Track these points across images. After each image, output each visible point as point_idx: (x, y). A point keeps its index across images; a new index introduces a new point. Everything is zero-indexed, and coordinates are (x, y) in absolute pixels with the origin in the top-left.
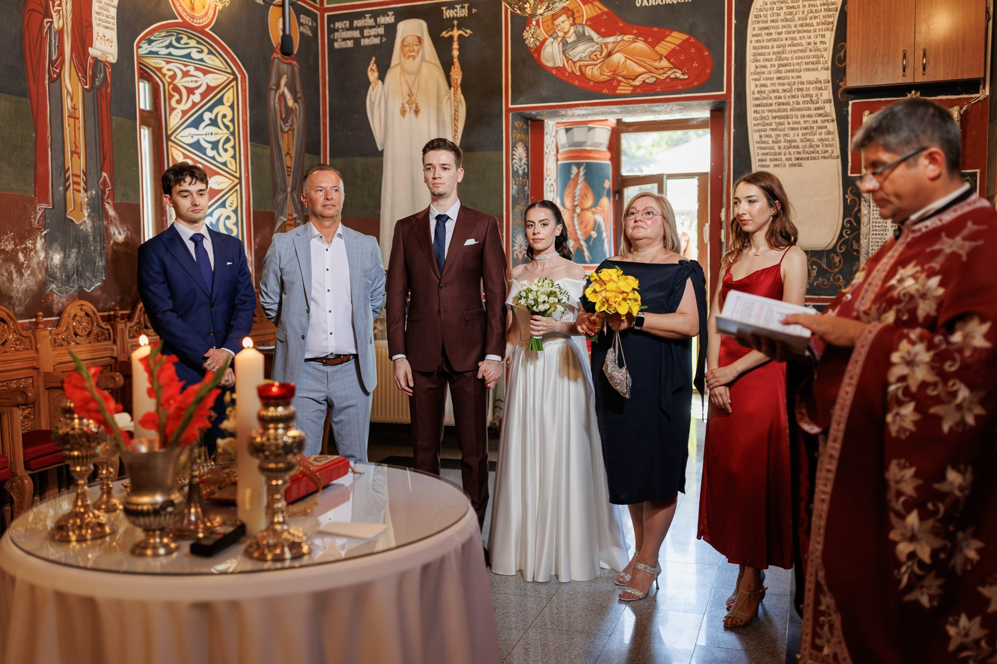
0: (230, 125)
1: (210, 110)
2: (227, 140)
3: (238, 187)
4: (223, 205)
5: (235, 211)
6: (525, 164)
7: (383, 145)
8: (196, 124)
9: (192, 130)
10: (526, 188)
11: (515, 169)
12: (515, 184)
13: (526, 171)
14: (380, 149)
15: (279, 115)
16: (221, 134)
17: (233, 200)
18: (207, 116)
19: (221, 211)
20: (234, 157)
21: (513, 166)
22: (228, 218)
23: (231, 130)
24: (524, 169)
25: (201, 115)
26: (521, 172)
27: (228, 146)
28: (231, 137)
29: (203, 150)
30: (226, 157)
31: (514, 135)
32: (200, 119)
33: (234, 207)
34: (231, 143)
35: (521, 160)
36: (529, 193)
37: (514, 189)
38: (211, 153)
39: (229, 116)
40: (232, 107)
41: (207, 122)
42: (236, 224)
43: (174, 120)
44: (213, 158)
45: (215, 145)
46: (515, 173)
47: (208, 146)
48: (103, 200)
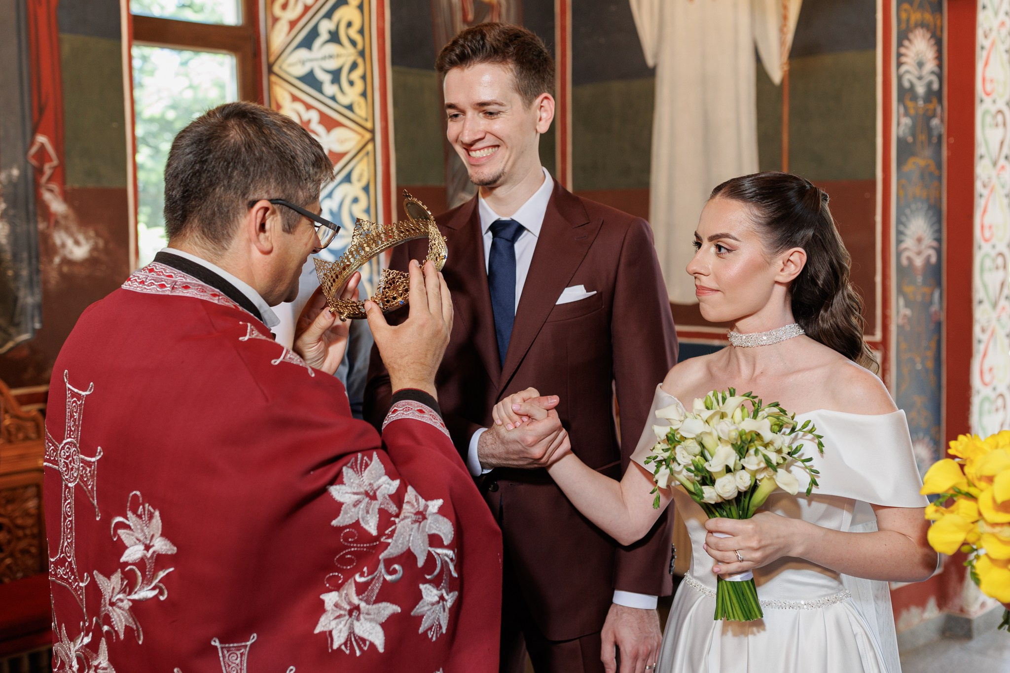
0: (358, 38)
1: (329, 15)
2: (354, 66)
3: (370, 147)
4: (348, 179)
5: (366, 189)
6: (933, 73)
7: (656, 55)
8: (308, 43)
9: (303, 53)
10: (935, 122)
11: (906, 84)
12: (906, 114)
13: (936, 86)
14: (650, 62)
15: (459, 16)
16: (345, 55)
17: (362, 170)
18: (326, 27)
19: (345, 188)
20: (364, 94)
21: (900, 78)
22: (356, 200)
23: (360, 46)
24: (929, 84)
25: (315, 28)
26: (921, 90)
27: (356, 75)
28: (360, 61)
29: (317, 85)
30: (352, 95)
31: (904, 16)
32: (314, 34)
33: (364, 182)
34: (359, 72)
35: (920, 65)
36: (944, 130)
37: (901, 125)
38: (330, 89)
39: (357, 25)
40: (361, 7)
41: (324, 36)
42: (367, 211)
43: (279, 37)
44: (333, 98)
45: (336, 76)
46: (907, 93)
47: (325, 78)
48: (37, 186)
